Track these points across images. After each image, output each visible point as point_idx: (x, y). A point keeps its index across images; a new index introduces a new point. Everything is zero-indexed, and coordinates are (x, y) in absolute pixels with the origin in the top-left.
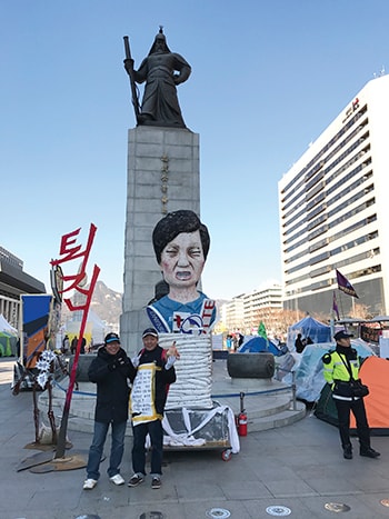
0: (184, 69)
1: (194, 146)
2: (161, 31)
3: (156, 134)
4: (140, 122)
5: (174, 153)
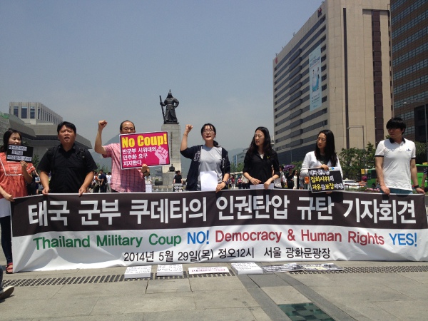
0: (177, 103)
1: (179, 130)
2: (170, 91)
3: (169, 126)
4: (165, 123)
5: (174, 131)
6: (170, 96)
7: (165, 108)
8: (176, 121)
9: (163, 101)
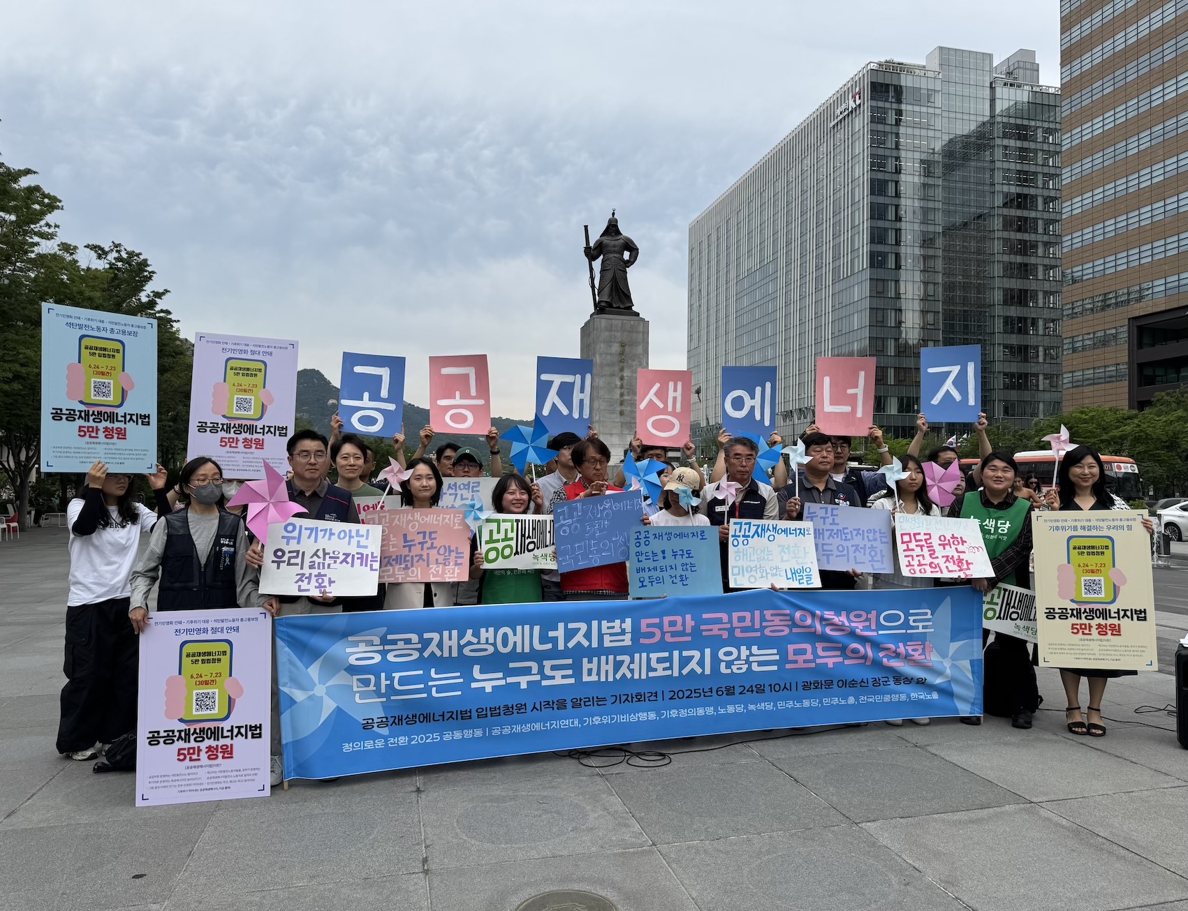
0: (634, 253)
1: (643, 333)
2: (613, 214)
5: (630, 338)
6: (612, 229)
7: (597, 264)
8: (630, 308)
9: (592, 244)
